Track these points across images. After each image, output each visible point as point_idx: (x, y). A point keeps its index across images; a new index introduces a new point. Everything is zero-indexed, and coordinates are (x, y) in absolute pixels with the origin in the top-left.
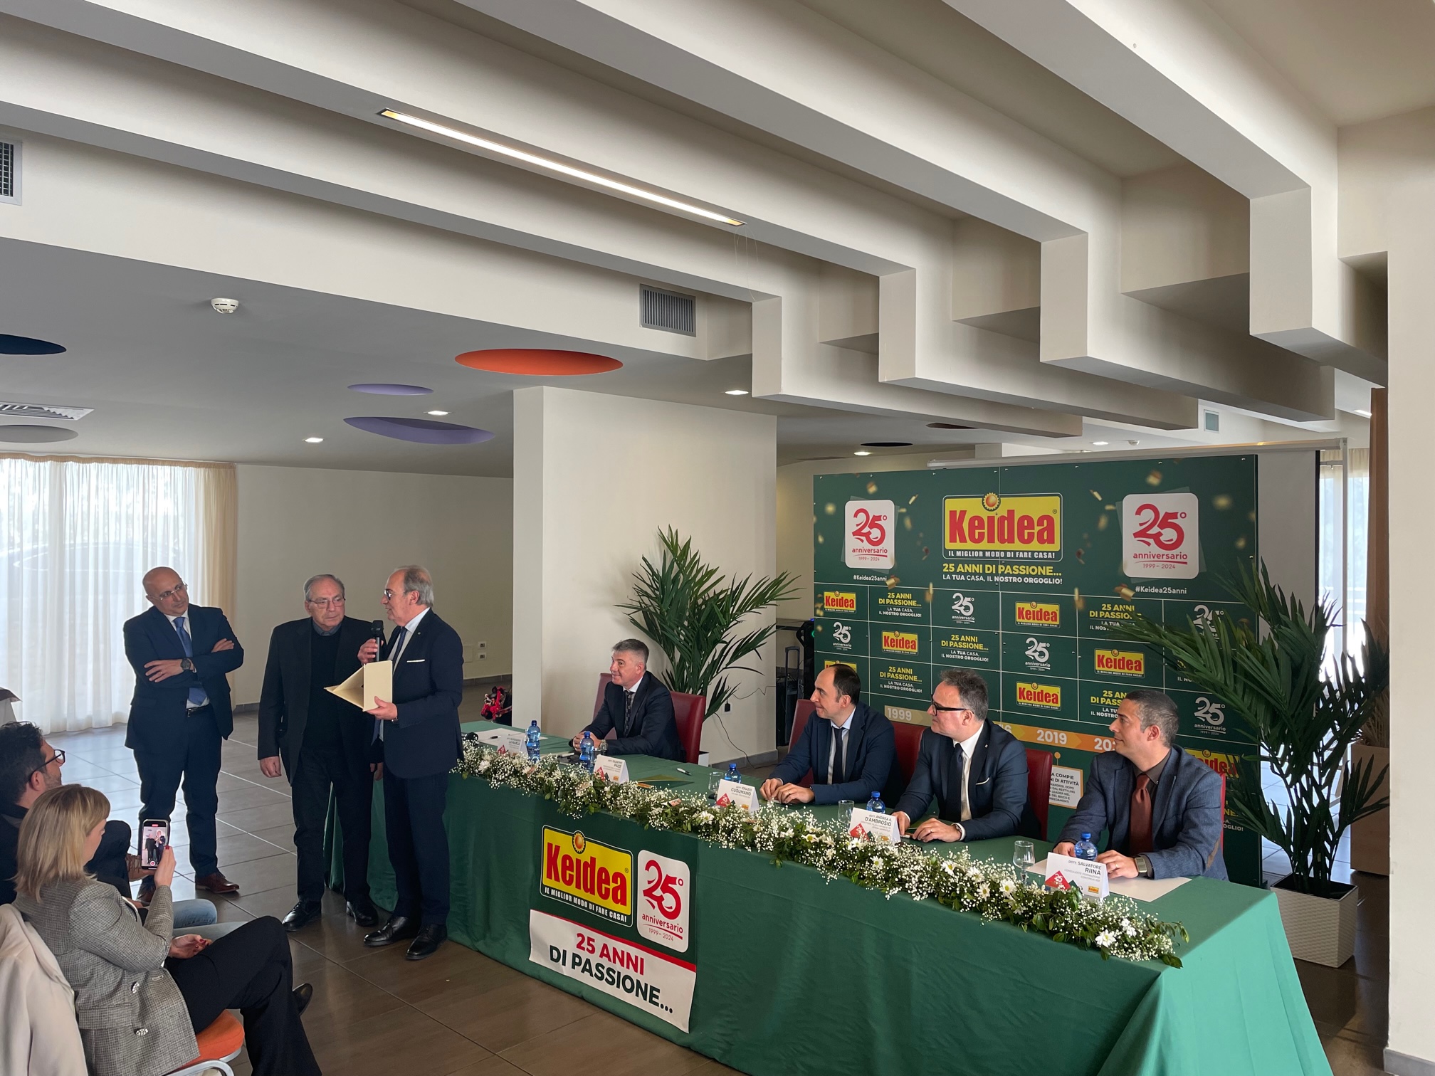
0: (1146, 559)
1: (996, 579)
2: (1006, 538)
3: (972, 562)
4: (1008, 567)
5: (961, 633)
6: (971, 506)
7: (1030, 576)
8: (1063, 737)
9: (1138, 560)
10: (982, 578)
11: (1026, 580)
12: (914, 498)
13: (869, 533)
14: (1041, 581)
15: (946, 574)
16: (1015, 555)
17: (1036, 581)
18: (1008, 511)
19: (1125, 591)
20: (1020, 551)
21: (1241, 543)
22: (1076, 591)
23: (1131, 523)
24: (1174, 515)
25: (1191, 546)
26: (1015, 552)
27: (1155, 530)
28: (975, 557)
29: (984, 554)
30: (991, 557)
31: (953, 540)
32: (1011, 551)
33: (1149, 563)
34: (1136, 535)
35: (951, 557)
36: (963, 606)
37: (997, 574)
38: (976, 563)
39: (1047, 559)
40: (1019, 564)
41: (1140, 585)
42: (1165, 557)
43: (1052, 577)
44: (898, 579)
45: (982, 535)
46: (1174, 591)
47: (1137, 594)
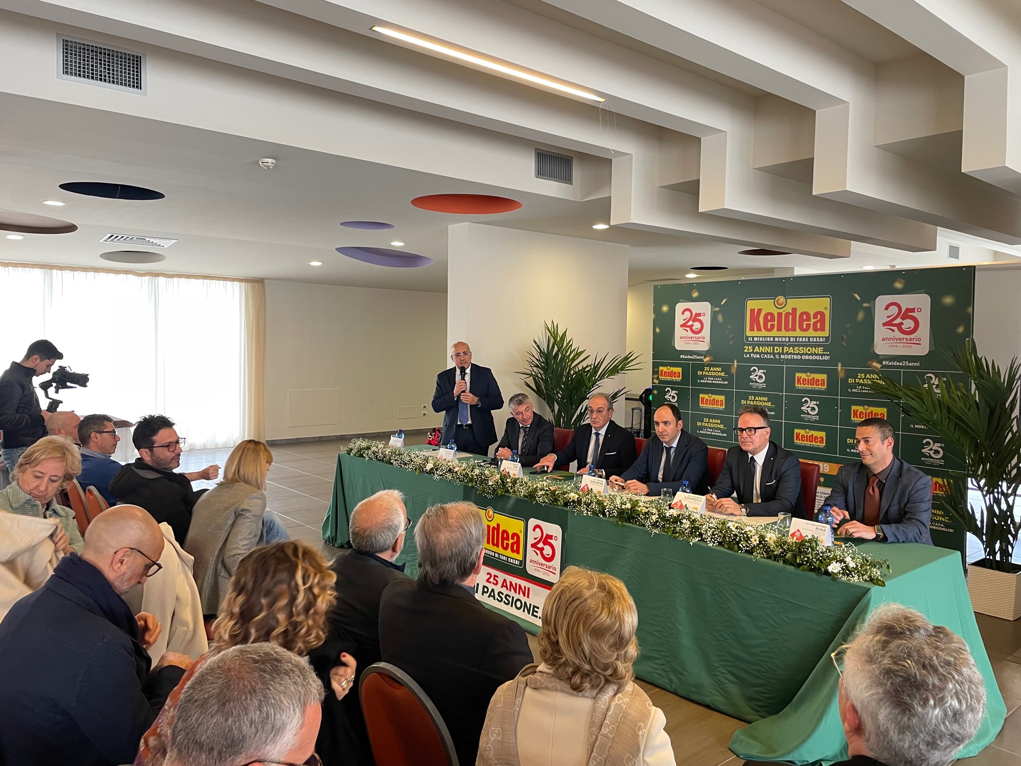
0: (891, 341)
1: (782, 357)
2: (790, 327)
3: (765, 345)
4: (791, 348)
5: (755, 395)
6: (766, 306)
7: (806, 354)
8: (826, 466)
9: (885, 342)
10: (772, 356)
11: (804, 357)
12: (725, 300)
13: (692, 325)
14: (814, 358)
15: (746, 353)
16: (796, 339)
17: (811, 358)
18: (793, 309)
19: (875, 364)
20: (800, 337)
21: (961, 330)
22: (840, 365)
23: (881, 316)
24: (913, 310)
25: (924, 332)
26: (796, 337)
27: (898, 321)
28: (767, 341)
29: (774, 339)
30: (779, 342)
31: (752, 329)
32: (793, 337)
33: (893, 344)
34: (884, 324)
35: (750, 341)
36: (758, 376)
37: (783, 353)
38: (768, 346)
39: (819, 342)
40: (799, 346)
41: (886, 360)
42: (905, 340)
43: (822, 355)
44: (712, 358)
45: (773, 326)
46: (911, 364)
47: (883, 367)
